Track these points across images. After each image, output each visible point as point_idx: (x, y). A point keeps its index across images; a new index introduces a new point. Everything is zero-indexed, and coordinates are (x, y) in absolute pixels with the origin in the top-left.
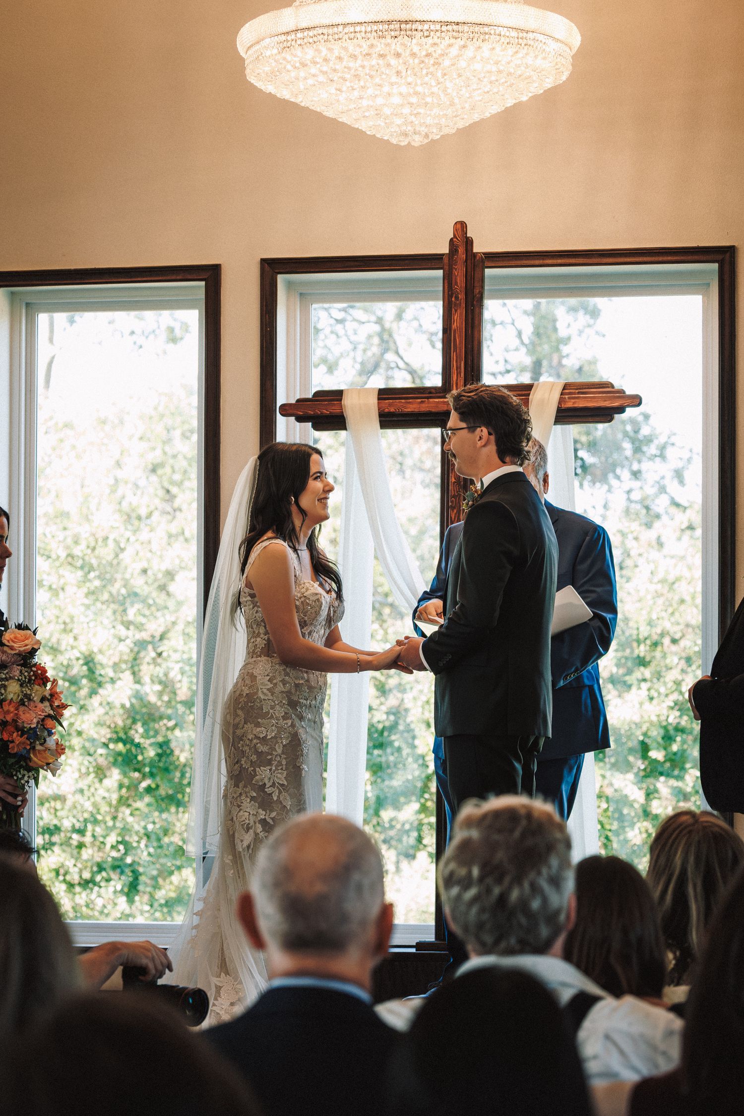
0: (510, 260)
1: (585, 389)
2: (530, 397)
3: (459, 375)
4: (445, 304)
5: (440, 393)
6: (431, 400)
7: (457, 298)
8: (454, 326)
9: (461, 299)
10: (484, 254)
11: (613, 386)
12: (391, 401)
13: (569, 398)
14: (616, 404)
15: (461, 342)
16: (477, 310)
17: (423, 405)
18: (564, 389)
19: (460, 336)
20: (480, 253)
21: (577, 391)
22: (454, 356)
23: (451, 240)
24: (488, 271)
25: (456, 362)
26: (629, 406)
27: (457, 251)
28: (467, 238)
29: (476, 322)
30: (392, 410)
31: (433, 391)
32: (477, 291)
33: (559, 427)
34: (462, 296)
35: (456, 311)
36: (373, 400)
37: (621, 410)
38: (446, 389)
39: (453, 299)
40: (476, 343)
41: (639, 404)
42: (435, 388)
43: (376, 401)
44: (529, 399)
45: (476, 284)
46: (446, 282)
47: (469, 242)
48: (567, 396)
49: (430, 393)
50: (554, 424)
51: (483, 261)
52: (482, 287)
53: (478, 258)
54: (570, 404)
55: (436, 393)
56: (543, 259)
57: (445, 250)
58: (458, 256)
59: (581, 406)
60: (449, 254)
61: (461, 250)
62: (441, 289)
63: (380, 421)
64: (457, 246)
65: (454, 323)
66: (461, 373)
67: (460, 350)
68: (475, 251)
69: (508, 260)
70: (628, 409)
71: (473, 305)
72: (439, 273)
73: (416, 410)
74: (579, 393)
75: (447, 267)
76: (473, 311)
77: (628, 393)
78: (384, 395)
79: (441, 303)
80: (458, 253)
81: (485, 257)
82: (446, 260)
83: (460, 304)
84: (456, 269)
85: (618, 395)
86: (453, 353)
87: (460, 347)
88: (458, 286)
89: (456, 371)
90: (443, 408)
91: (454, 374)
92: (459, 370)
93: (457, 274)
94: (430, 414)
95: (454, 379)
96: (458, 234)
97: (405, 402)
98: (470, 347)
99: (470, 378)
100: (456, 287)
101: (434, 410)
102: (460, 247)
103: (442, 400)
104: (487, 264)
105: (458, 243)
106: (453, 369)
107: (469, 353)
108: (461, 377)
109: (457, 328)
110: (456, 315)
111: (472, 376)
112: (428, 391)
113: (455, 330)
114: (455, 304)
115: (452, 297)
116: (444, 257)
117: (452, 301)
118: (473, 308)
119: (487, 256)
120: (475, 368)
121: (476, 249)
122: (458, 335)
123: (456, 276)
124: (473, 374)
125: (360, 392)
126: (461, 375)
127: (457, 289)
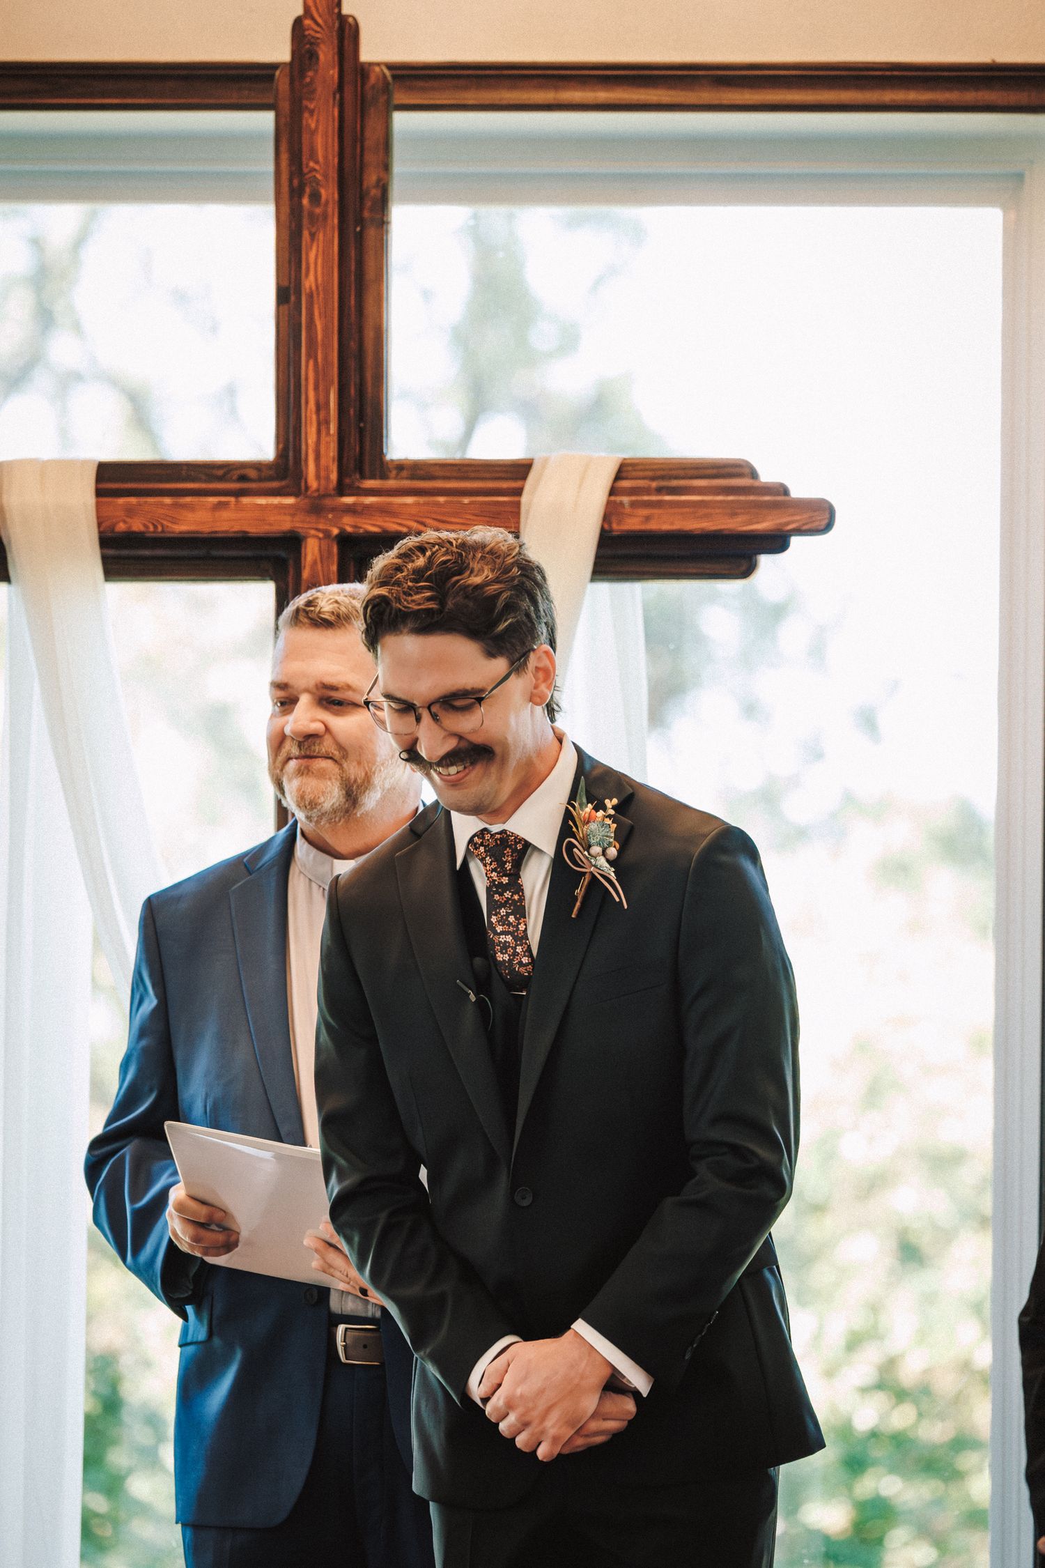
0: (466, 88)
1: (676, 478)
2: (524, 499)
3: (323, 428)
4: (283, 217)
5: (271, 479)
6: (246, 500)
7: (315, 197)
8: (309, 283)
9: (327, 202)
10: (391, 67)
11: (754, 474)
12: (133, 500)
13: (633, 505)
14: (763, 525)
15: (326, 329)
16: (371, 236)
17: (223, 516)
18: (619, 476)
19: (325, 315)
20: (378, 64)
21: (654, 484)
22: (308, 371)
23: (298, 23)
24: (402, 121)
25: (316, 388)
26: (800, 532)
27: (313, 56)
28: (342, 19)
29: (370, 274)
30: (137, 526)
31: (252, 474)
32: (371, 178)
33: (605, 589)
34: (329, 193)
35: (313, 236)
36: (83, 496)
37: (777, 542)
38: (286, 469)
39: (305, 201)
40: (369, 334)
41: (828, 527)
42: (258, 466)
43: (89, 498)
44: (518, 504)
45: (370, 158)
46: (284, 147)
47: (347, 33)
48: (626, 500)
49: (243, 478)
50: (592, 580)
51: (386, 89)
52: (387, 167)
53: (373, 80)
54: (633, 523)
55: (261, 480)
56: (556, 88)
57: (281, 52)
58: (316, 71)
59: (666, 527)
60: (291, 64)
61: (326, 54)
62: (271, 168)
63: (105, 560)
64: (314, 43)
65: (307, 275)
66: (327, 422)
67: (325, 359)
68: (366, 56)
69: (456, 88)
70: (795, 541)
71: (361, 221)
72: (264, 121)
73: (206, 529)
74: (659, 490)
75: (285, 105)
76: (360, 238)
77: (795, 493)
78: (110, 480)
79: (270, 209)
80: (318, 58)
81: (394, 77)
82: (282, 82)
83: (325, 216)
84: (312, 112)
85: (767, 498)
86: (307, 362)
87: (326, 346)
88: (317, 162)
89: (314, 417)
90: (284, 524)
91: (308, 426)
92: (322, 414)
93: (313, 126)
94: (242, 540)
95: (310, 441)
96: (317, 9)
97: (175, 505)
98: (353, 345)
99: (353, 438)
100: (312, 164)
101: (254, 529)
102: (322, 46)
103: (276, 500)
104: (400, 97)
105: (316, 32)
106: (306, 409)
107: (352, 364)
108: (328, 434)
109: (317, 288)
110: (314, 248)
111: (361, 431)
112: (236, 474)
113: (310, 296)
114: (311, 215)
115: (300, 197)
116: (277, 73)
117: (300, 204)
118: (361, 230)
119: (399, 72)
120: (369, 411)
121: (370, 52)
122: (319, 308)
123: (313, 133)
124: (362, 425)
125: (43, 469)
126: (328, 429)
127: (315, 170)
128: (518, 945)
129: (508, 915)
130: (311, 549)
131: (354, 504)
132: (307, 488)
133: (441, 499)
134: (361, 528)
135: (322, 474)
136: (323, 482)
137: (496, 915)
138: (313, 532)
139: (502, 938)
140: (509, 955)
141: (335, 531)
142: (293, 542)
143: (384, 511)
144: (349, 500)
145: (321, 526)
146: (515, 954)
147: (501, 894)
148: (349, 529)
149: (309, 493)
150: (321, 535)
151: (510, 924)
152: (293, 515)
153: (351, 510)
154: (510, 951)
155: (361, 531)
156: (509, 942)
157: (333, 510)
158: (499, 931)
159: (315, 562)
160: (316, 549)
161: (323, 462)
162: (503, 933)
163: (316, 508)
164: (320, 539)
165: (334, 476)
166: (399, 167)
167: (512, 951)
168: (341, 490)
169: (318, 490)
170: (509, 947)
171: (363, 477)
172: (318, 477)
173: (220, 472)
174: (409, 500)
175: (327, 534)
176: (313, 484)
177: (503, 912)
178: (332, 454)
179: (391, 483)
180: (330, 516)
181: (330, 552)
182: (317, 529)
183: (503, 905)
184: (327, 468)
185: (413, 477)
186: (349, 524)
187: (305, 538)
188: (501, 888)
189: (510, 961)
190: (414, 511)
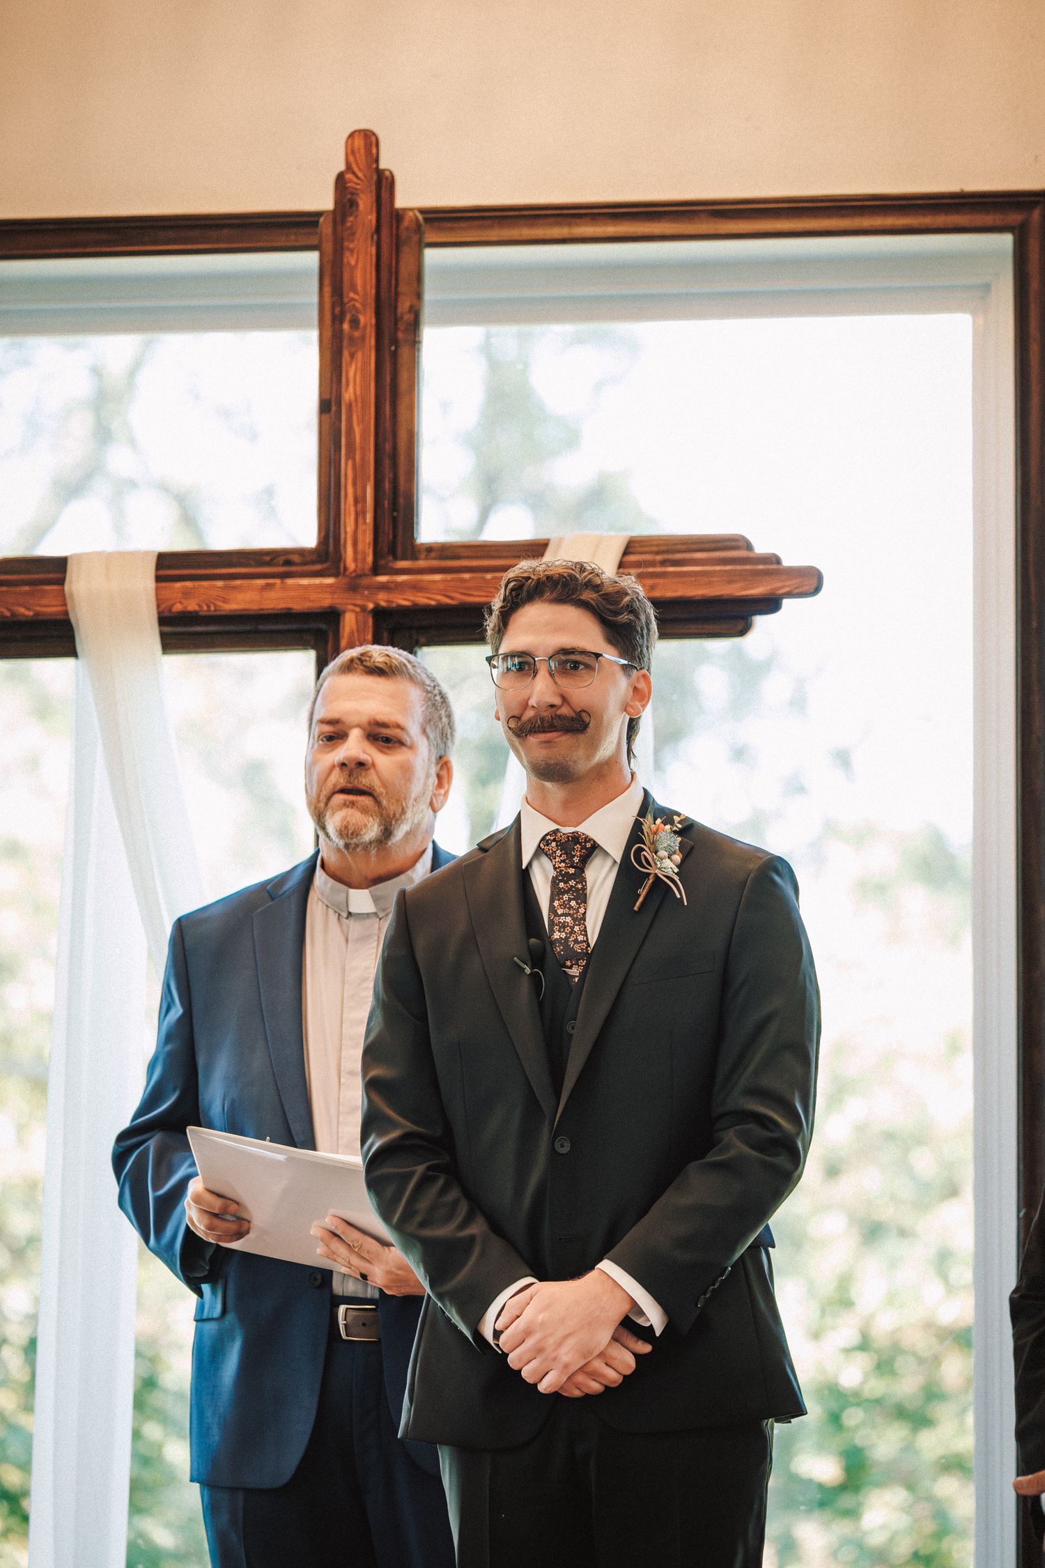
0: (491, 227)
1: (679, 552)
3: (360, 521)
4: (326, 341)
5: (313, 562)
6: (290, 581)
7: (355, 323)
8: (348, 395)
9: (365, 327)
10: (423, 211)
11: (749, 547)
12: (189, 584)
14: (755, 591)
15: (364, 434)
16: (404, 352)
17: (272, 594)
18: (626, 552)
19: (362, 421)
20: (412, 209)
21: (659, 558)
22: (347, 469)
23: (340, 176)
24: (433, 257)
25: (354, 484)
26: (788, 595)
27: (353, 204)
28: (380, 173)
29: (403, 386)
30: (192, 606)
31: (296, 558)
32: (404, 305)
34: (367, 319)
35: (352, 356)
36: (145, 582)
37: (770, 605)
38: (327, 553)
39: (346, 326)
40: (402, 435)
41: (817, 590)
42: (301, 552)
43: (150, 584)
45: (403, 288)
46: (327, 281)
47: (384, 184)
49: (288, 563)
51: (418, 229)
52: (419, 296)
53: (406, 223)
55: (305, 564)
56: (570, 225)
57: (323, 200)
58: (356, 217)
60: (334, 212)
61: (365, 203)
62: (315, 299)
63: (163, 636)
64: (355, 193)
65: (346, 387)
66: (364, 513)
67: (363, 459)
68: (401, 202)
69: (481, 227)
70: (786, 603)
71: (395, 341)
72: (310, 260)
74: (664, 563)
75: (328, 246)
76: (395, 356)
77: (787, 562)
78: (169, 567)
79: (314, 335)
80: (357, 206)
81: (426, 220)
82: (326, 227)
83: (363, 338)
84: (352, 251)
85: (761, 567)
86: (347, 461)
87: (363, 449)
88: (356, 292)
89: (352, 509)
90: (326, 601)
91: (347, 516)
92: (359, 506)
93: (353, 262)
94: (287, 616)
95: (349, 529)
96: (357, 163)
97: (225, 587)
98: (388, 446)
99: (387, 527)
100: (352, 295)
101: (297, 606)
102: (362, 196)
103: (317, 581)
104: (430, 237)
105: (356, 184)
106: (345, 502)
107: (387, 462)
108: (365, 522)
109: (356, 399)
110: (353, 366)
111: (394, 520)
112: (281, 559)
113: (350, 406)
114: (351, 338)
115: (342, 322)
116: (322, 220)
117: (341, 331)
118: (396, 350)
119: (430, 216)
120: (401, 501)
121: (402, 200)
122: (357, 416)
123: (353, 268)
124: (395, 514)
125: (109, 560)
126: (365, 518)
127: (355, 300)
128: (577, 925)
129: (570, 900)
130: (349, 622)
131: (388, 582)
132: (345, 569)
133: (467, 576)
134: (393, 602)
135: (359, 557)
136: (359, 565)
137: (559, 900)
138: (350, 607)
139: (562, 919)
140: (566, 933)
141: (371, 606)
142: (332, 616)
143: (416, 587)
144: (383, 579)
145: (359, 602)
146: (572, 932)
147: (566, 882)
148: (383, 604)
149: (348, 573)
150: (358, 609)
151: (570, 907)
152: (332, 593)
153: (384, 587)
154: (568, 930)
155: (394, 605)
156: (568, 922)
157: (368, 587)
158: (559, 913)
159: (352, 632)
160: (354, 620)
161: (360, 547)
162: (563, 915)
163: (354, 586)
164: (357, 613)
165: (370, 559)
166: (430, 294)
167: (570, 930)
168: (376, 570)
169: (355, 571)
170: (568, 926)
171: (396, 558)
172: (355, 560)
173: (268, 558)
174: (438, 577)
175: (363, 608)
176: (351, 566)
177: (566, 897)
178: (368, 540)
179: (421, 563)
180: (366, 592)
181: (365, 623)
182: (355, 605)
183: (567, 892)
184: (364, 553)
185: (441, 558)
186: (382, 599)
187: (344, 612)
188: (566, 877)
189: (567, 939)
190: (441, 586)
